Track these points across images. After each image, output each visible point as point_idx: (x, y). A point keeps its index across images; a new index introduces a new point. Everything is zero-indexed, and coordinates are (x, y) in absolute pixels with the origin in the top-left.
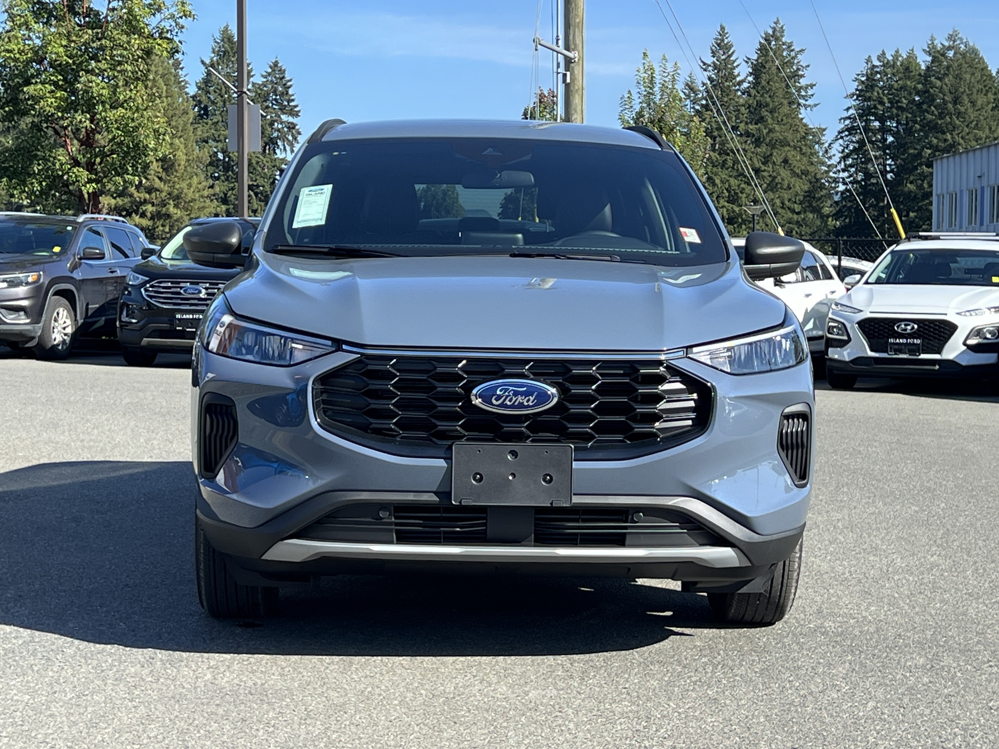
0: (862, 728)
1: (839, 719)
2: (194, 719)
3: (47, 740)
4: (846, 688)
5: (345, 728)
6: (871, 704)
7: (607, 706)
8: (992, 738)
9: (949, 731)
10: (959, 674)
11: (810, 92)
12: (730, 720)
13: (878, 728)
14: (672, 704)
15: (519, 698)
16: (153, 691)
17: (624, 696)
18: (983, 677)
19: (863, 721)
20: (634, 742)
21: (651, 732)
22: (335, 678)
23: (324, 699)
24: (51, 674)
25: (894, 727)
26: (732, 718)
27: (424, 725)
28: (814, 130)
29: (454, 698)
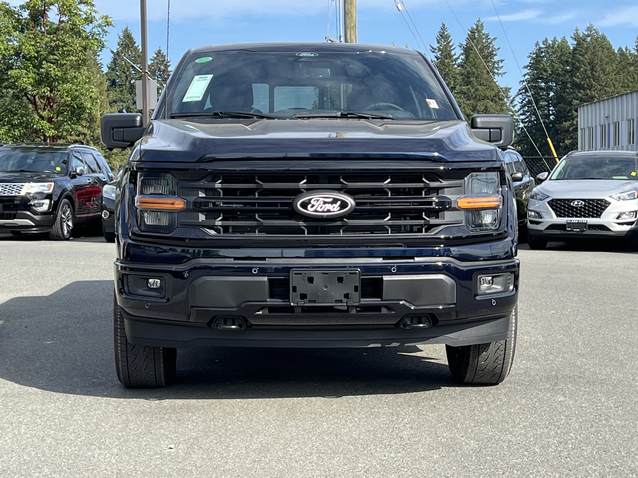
0: (512, 417)
1: (500, 413)
2: (153, 420)
4: (506, 399)
6: (518, 407)
7: (376, 410)
8: (581, 420)
10: (567, 392)
11: (501, 65)
12: (442, 415)
13: (521, 417)
14: (411, 409)
17: (385, 405)
18: (580, 393)
19: (513, 414)
21: (399, 421)
23: (222, 410)
25: (529, 416)
26: (443, 414)
27: (278, 421)
28: (503, 89)
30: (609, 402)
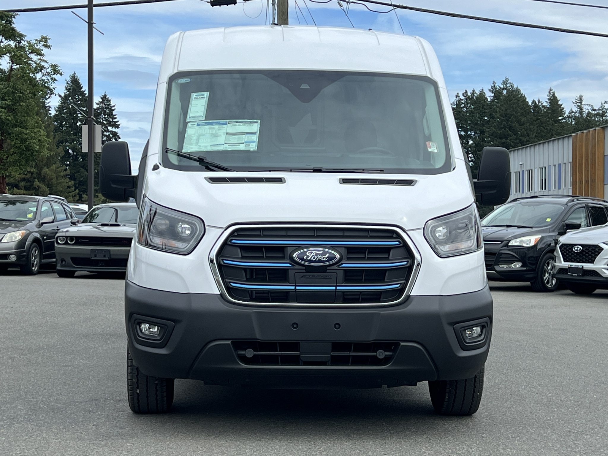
8: (481, 449)
9: (461, 446)
20: (307, 453)
25: (434, 445)
30: (508, 433)
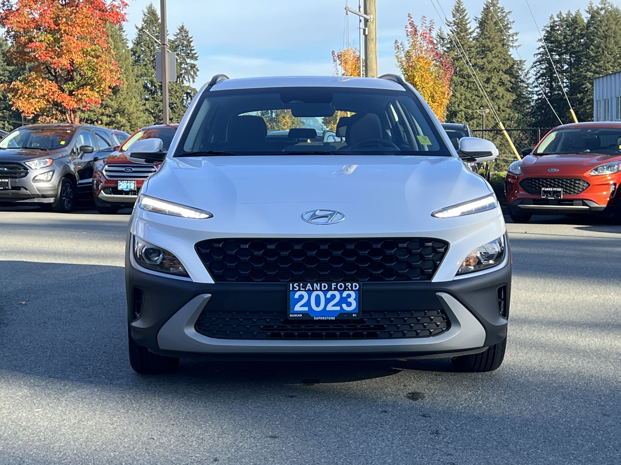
3: (61, 450)
5: (247, 440)
11: (515, 38)
15: (355, 419)
16: (125, 418)
22: (238, 408)
24: (60, 408)
28: (518, 62)
29: (314, 420)
